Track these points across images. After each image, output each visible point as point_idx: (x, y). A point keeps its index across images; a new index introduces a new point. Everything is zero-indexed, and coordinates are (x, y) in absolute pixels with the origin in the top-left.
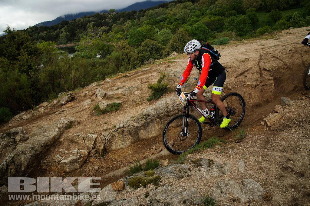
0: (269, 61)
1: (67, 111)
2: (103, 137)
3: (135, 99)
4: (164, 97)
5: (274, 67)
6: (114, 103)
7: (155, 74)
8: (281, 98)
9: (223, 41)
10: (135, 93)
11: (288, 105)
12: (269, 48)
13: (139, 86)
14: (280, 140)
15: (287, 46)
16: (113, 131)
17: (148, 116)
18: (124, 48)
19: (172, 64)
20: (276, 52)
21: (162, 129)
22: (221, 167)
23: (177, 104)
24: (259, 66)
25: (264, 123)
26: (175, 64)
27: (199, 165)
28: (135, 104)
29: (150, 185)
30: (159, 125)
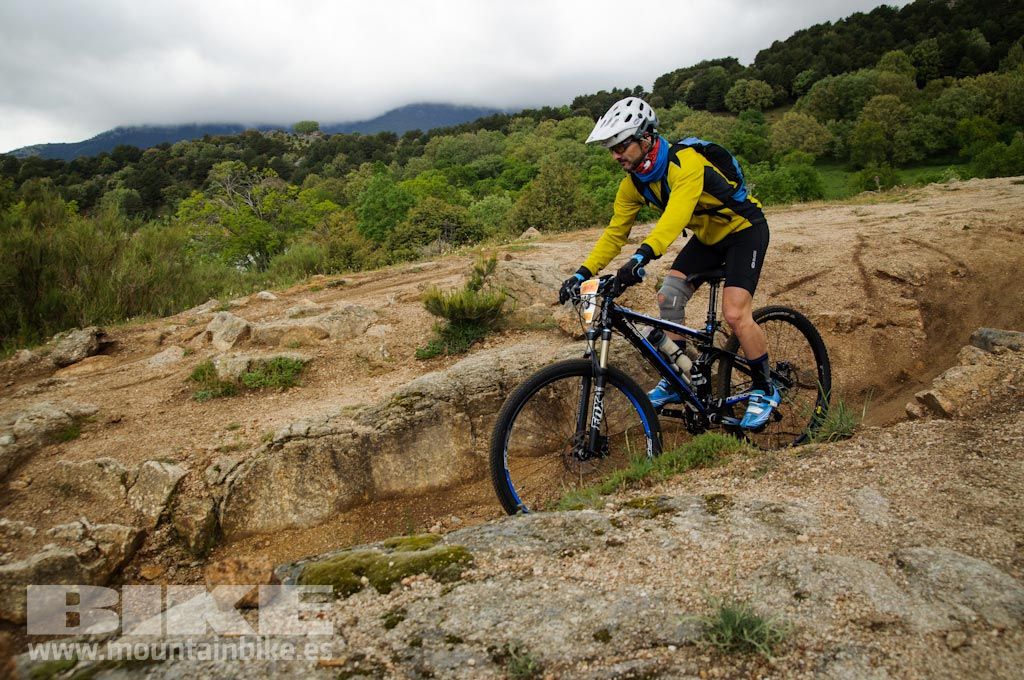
0: (895, 252)
1: (74, 384)
2: (215, 474)
3: (370, 348)
4: (486, 345)
5: (917, 268)
6: (281, 359)
8: (976, 331)
10: (371, 332)
12: (887, 222)
13: (388, 310)
15: (953, 216)
16: (263, 449)
19: (522, 253)
20: (916, 231)
21: (473, 455)
22: (774, 511)
23: (541, 363)
24: (860, 264)
25: (922, 408)
26: (535, 254)
27: (662, 510)
28: (365, 369)
29: (413, 580)
30: (461, 439)
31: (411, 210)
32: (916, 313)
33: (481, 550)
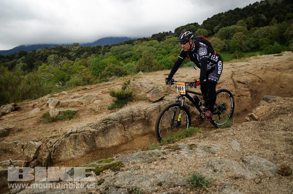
0: (242, 76)
1: (7, 120)
2: (50, 144)
3: (94, 107)
4: (128, 105)
5: (248, 80)
6: (69, 111)
8: (264, 97)
10: (95, 102)
12: (240, 67)
13: (100, 96)
14: (277, 123)
15: (258, 65)
16: (64, 136)
17: (108, 120)
19: (138, 79)
20: (248, 69)
21: (125, 136)
22: (208, 148)
23: (143, 109)
24: (233, 79)
25: (250, 118)
26: (141, 79)
27: (177, 149)
28: (93, 113)
29: (106, 171)
30: (121, 131)
31: (106, 67)
32: (248, 92)
33: (126, 162)
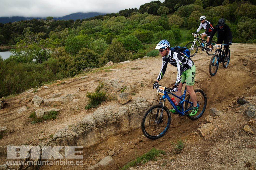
4: (102, 105)
5: (201, 79)
6: (52, 111)
7: (92, 82)
8: (211, 108)
9: (154, 53)
10: (73, 101)
11: (217, 115)
13: (77, 93)
14: (216, 152)
16: (51, 141)
17: (87, 125)
18: (61, 54)
19: (109, 73)
20: (201, 66)
21: (100, 137)
23: (115, 113)
26: (112, 73)
28: (73, 112)
30: (97, 134)
31: (80, 51)
